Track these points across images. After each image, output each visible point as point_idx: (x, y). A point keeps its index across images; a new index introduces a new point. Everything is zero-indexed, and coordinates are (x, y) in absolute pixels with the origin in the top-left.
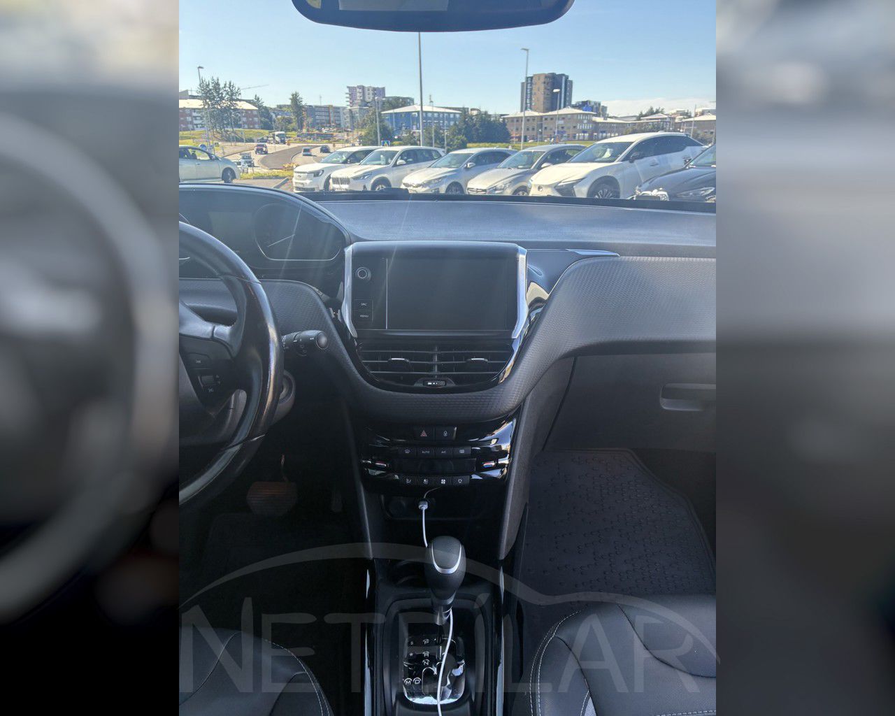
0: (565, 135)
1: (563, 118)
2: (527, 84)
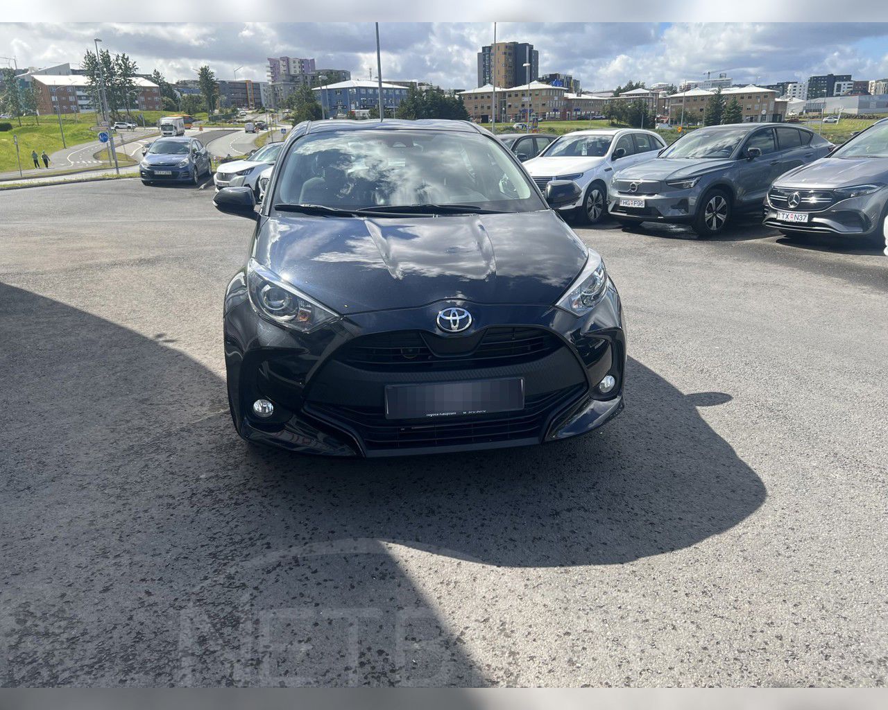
0: (532, 114)
1: (530, 95)
2: (485, 55)
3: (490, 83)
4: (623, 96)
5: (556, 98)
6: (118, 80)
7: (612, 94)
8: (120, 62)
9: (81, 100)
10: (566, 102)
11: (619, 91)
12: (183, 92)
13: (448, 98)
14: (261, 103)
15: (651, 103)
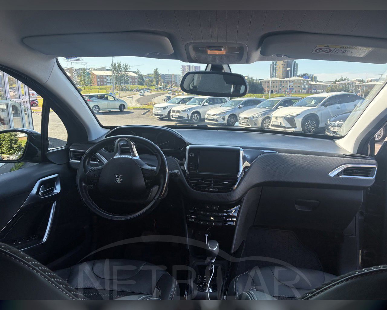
0: (293, 90)
1: (293, 82)
2: (273, 65)
3: (275, 77)
4: (337, 84)
5: (305, 84)
6: (122, 73)
7: (333, 83)
8: (124, 66)
9: (108, 80)
10: (310, 86)
11: (336, 81)
12: (147, 78)
13: (256, 82)
14: (177, 83)
15: (351, 87)
